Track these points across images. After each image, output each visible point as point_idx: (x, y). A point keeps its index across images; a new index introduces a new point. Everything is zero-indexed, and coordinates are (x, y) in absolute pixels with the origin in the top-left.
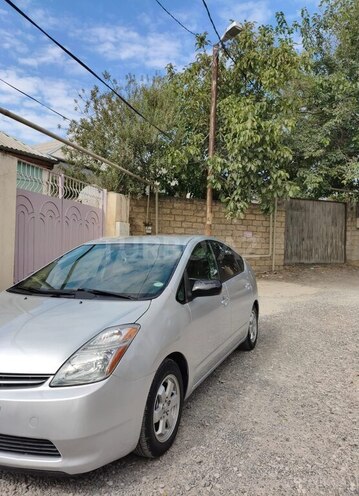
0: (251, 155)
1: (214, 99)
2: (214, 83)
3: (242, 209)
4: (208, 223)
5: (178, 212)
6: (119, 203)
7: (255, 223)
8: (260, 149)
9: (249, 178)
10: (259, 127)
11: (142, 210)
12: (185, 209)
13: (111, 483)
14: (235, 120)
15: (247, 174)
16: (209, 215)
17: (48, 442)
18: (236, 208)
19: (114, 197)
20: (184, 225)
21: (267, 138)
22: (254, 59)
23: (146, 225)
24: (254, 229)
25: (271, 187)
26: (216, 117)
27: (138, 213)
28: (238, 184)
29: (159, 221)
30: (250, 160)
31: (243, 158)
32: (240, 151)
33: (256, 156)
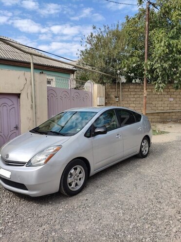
0: (166, 59)
1: (147, 32)
2: (147, 23)
3: (162, 88)
4: (145, 95)
5: (132, 90)
6: (99, 89)
7: (175, 93)
8: (170, 56)
9: (166, 71)
10: (169, 44)
11: (114, 90)
12: (136, 88)
13: (50, 202)
14: (156, 42)
15: (165, 69)
16: (145, 91)
17: (23, 185)
18: (159, 87)
19: (96, 86)
20: (135, 96)
21: (174, 49)
22: (168, 7)
23: (116, 97)
24: (175, 96)
25: (178, 75)
26: (148, 40)
27: (112, 92)
28: (159, 74)
29: (122, 95)
30: (165, 62)
31: (161, 61)
32: (160, 58)
33: (169, 59)
